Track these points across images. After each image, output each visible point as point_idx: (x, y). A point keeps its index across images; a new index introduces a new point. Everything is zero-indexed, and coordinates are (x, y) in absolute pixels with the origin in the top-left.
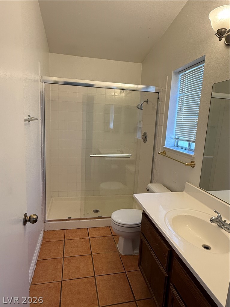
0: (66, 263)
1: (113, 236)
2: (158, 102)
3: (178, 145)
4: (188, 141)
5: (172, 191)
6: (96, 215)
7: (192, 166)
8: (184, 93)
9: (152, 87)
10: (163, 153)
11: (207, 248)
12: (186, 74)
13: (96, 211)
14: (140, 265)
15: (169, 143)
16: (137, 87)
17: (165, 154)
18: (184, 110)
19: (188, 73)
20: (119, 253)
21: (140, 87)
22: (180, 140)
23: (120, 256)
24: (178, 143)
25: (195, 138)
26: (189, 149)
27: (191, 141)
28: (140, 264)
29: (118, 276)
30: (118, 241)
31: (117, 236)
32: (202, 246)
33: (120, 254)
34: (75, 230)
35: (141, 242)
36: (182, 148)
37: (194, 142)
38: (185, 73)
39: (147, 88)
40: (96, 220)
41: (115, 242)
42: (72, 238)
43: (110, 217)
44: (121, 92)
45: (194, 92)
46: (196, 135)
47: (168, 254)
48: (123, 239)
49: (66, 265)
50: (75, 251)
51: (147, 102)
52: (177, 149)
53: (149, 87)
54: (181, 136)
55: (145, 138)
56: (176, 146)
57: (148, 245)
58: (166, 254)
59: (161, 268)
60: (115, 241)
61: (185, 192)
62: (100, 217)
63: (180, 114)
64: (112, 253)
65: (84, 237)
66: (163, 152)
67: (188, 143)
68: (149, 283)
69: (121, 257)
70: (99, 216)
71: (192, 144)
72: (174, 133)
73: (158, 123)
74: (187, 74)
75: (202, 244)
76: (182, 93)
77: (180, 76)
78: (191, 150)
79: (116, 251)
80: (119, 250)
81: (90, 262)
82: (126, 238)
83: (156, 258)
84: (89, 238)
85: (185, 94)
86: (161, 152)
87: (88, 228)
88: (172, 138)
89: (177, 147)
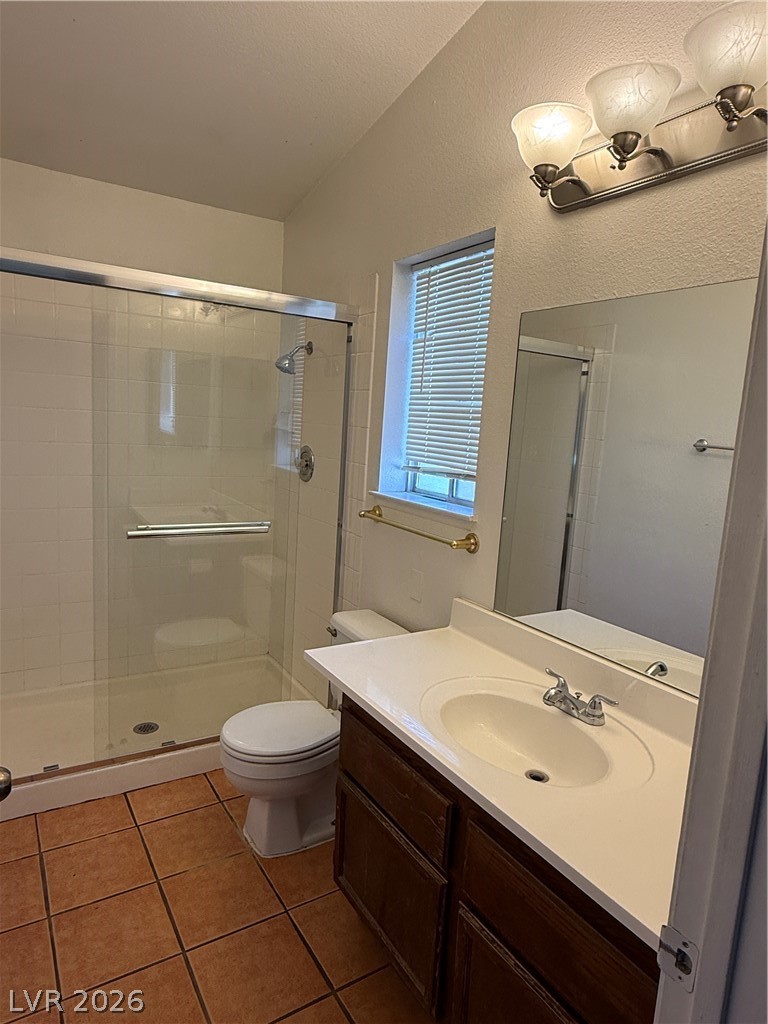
0: (65, 934)
1: (221, 802)
2: (348, 352)
3: (414, 487)
4: (449, 474)
5: (411, 629)
6: (152, 741)
7: (468, 550)
8: (429, 329)
9: (319, 302)
10: (375, 514)
11: (537, 777)
12: (435, 273)
13: (146, 728)
14: (341, 874)
15: (390, 482)
16: (267, 299)
17: (380, 515)
18: (433, 381)
19: (442, 271)
20: (254, 855)
21: (278, 298)
22: (424, 472)
23: (259, 865)
24: (415, 483)
25: (476, 467)
26: (452, 499)
27: (458, 475)
28: (339, 871)
29: (264, 929)
30: (243, 817)
31: (242, 799)
32: (526, 775)
33: (258, 856)
34: (76, 809)
35: (343, 799)
36: (429, 495)
37: (468, 477)
38: (433, 269)
39: (301, 304)
40: (157, 757)
41: (233, 820)
42: (72, 840)
43: (217, 739)
44: (206, 311)
45: (460, 329)
46: (478, 458)
47: (447, 818)
48: (267, 804)
49: (65, 941)
50: (92, 882)
51: (309, 348)
52: (412, 498)
53: (310, 302)
54: (426, 459)
55: (306, 467)
56: (409, 489)
57: (370, 806)
58: (442, 818)
59: (424, 864)
60: (231, 818)
61: (454, 626)
62: (171, 747)
63: (421, 393)
64: (232, 859)
65: (117, 826)
66: (374, 511)
67: (448, 480)
68: (378, 922)
69: (264, 866)
70: (163, 744)
71: (460, 485)
72: (405, 451)
73: (352, 420)
74: (438, 276)
75: (525, 771)
76: (425, 330)
77: (415, 278)
78: (460, 502)
79: (242, 850)
80: (252, 844)
81: (157, 908)
82: (276, 801)
83: (402, 839)
84: (138, 827)
85: (436, 332)
86: (369, 512)
87: (125, 794)
88: (398, 468)
89: (412, 494)
